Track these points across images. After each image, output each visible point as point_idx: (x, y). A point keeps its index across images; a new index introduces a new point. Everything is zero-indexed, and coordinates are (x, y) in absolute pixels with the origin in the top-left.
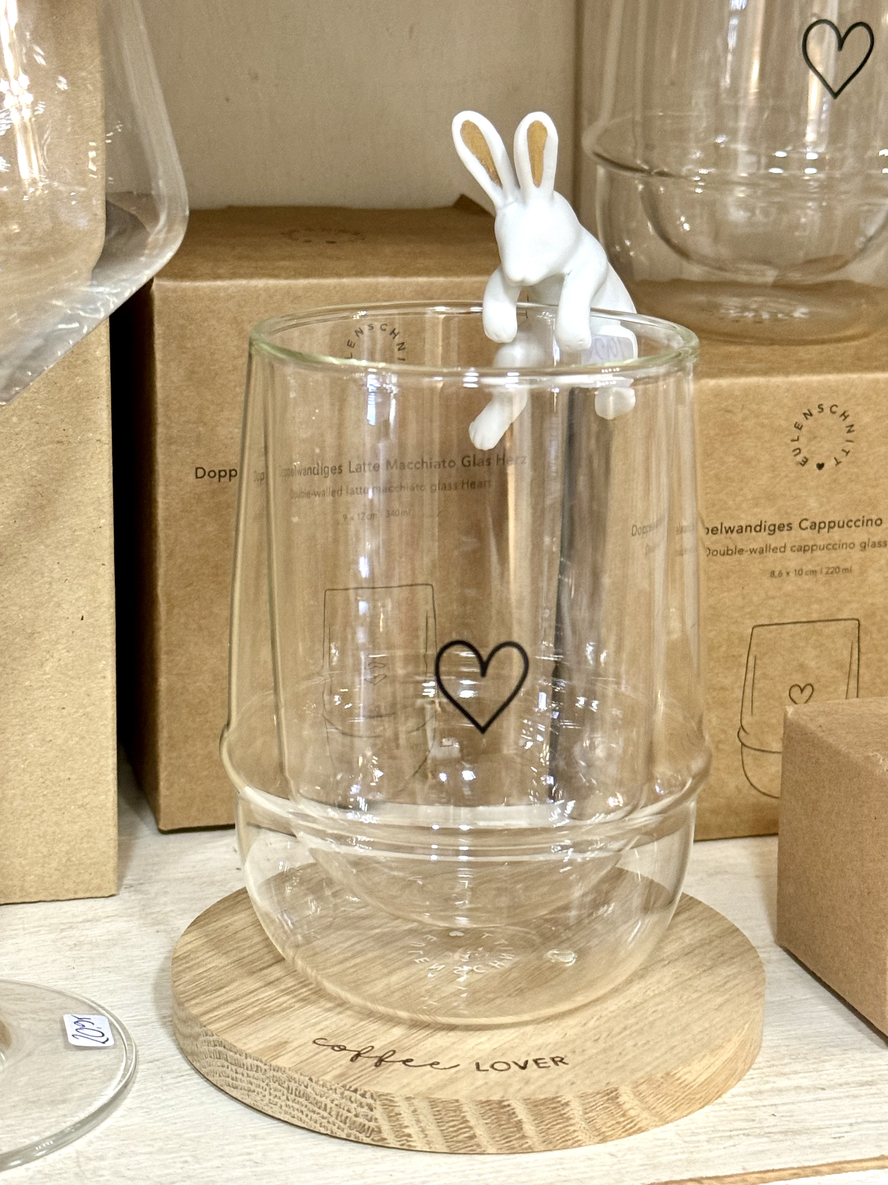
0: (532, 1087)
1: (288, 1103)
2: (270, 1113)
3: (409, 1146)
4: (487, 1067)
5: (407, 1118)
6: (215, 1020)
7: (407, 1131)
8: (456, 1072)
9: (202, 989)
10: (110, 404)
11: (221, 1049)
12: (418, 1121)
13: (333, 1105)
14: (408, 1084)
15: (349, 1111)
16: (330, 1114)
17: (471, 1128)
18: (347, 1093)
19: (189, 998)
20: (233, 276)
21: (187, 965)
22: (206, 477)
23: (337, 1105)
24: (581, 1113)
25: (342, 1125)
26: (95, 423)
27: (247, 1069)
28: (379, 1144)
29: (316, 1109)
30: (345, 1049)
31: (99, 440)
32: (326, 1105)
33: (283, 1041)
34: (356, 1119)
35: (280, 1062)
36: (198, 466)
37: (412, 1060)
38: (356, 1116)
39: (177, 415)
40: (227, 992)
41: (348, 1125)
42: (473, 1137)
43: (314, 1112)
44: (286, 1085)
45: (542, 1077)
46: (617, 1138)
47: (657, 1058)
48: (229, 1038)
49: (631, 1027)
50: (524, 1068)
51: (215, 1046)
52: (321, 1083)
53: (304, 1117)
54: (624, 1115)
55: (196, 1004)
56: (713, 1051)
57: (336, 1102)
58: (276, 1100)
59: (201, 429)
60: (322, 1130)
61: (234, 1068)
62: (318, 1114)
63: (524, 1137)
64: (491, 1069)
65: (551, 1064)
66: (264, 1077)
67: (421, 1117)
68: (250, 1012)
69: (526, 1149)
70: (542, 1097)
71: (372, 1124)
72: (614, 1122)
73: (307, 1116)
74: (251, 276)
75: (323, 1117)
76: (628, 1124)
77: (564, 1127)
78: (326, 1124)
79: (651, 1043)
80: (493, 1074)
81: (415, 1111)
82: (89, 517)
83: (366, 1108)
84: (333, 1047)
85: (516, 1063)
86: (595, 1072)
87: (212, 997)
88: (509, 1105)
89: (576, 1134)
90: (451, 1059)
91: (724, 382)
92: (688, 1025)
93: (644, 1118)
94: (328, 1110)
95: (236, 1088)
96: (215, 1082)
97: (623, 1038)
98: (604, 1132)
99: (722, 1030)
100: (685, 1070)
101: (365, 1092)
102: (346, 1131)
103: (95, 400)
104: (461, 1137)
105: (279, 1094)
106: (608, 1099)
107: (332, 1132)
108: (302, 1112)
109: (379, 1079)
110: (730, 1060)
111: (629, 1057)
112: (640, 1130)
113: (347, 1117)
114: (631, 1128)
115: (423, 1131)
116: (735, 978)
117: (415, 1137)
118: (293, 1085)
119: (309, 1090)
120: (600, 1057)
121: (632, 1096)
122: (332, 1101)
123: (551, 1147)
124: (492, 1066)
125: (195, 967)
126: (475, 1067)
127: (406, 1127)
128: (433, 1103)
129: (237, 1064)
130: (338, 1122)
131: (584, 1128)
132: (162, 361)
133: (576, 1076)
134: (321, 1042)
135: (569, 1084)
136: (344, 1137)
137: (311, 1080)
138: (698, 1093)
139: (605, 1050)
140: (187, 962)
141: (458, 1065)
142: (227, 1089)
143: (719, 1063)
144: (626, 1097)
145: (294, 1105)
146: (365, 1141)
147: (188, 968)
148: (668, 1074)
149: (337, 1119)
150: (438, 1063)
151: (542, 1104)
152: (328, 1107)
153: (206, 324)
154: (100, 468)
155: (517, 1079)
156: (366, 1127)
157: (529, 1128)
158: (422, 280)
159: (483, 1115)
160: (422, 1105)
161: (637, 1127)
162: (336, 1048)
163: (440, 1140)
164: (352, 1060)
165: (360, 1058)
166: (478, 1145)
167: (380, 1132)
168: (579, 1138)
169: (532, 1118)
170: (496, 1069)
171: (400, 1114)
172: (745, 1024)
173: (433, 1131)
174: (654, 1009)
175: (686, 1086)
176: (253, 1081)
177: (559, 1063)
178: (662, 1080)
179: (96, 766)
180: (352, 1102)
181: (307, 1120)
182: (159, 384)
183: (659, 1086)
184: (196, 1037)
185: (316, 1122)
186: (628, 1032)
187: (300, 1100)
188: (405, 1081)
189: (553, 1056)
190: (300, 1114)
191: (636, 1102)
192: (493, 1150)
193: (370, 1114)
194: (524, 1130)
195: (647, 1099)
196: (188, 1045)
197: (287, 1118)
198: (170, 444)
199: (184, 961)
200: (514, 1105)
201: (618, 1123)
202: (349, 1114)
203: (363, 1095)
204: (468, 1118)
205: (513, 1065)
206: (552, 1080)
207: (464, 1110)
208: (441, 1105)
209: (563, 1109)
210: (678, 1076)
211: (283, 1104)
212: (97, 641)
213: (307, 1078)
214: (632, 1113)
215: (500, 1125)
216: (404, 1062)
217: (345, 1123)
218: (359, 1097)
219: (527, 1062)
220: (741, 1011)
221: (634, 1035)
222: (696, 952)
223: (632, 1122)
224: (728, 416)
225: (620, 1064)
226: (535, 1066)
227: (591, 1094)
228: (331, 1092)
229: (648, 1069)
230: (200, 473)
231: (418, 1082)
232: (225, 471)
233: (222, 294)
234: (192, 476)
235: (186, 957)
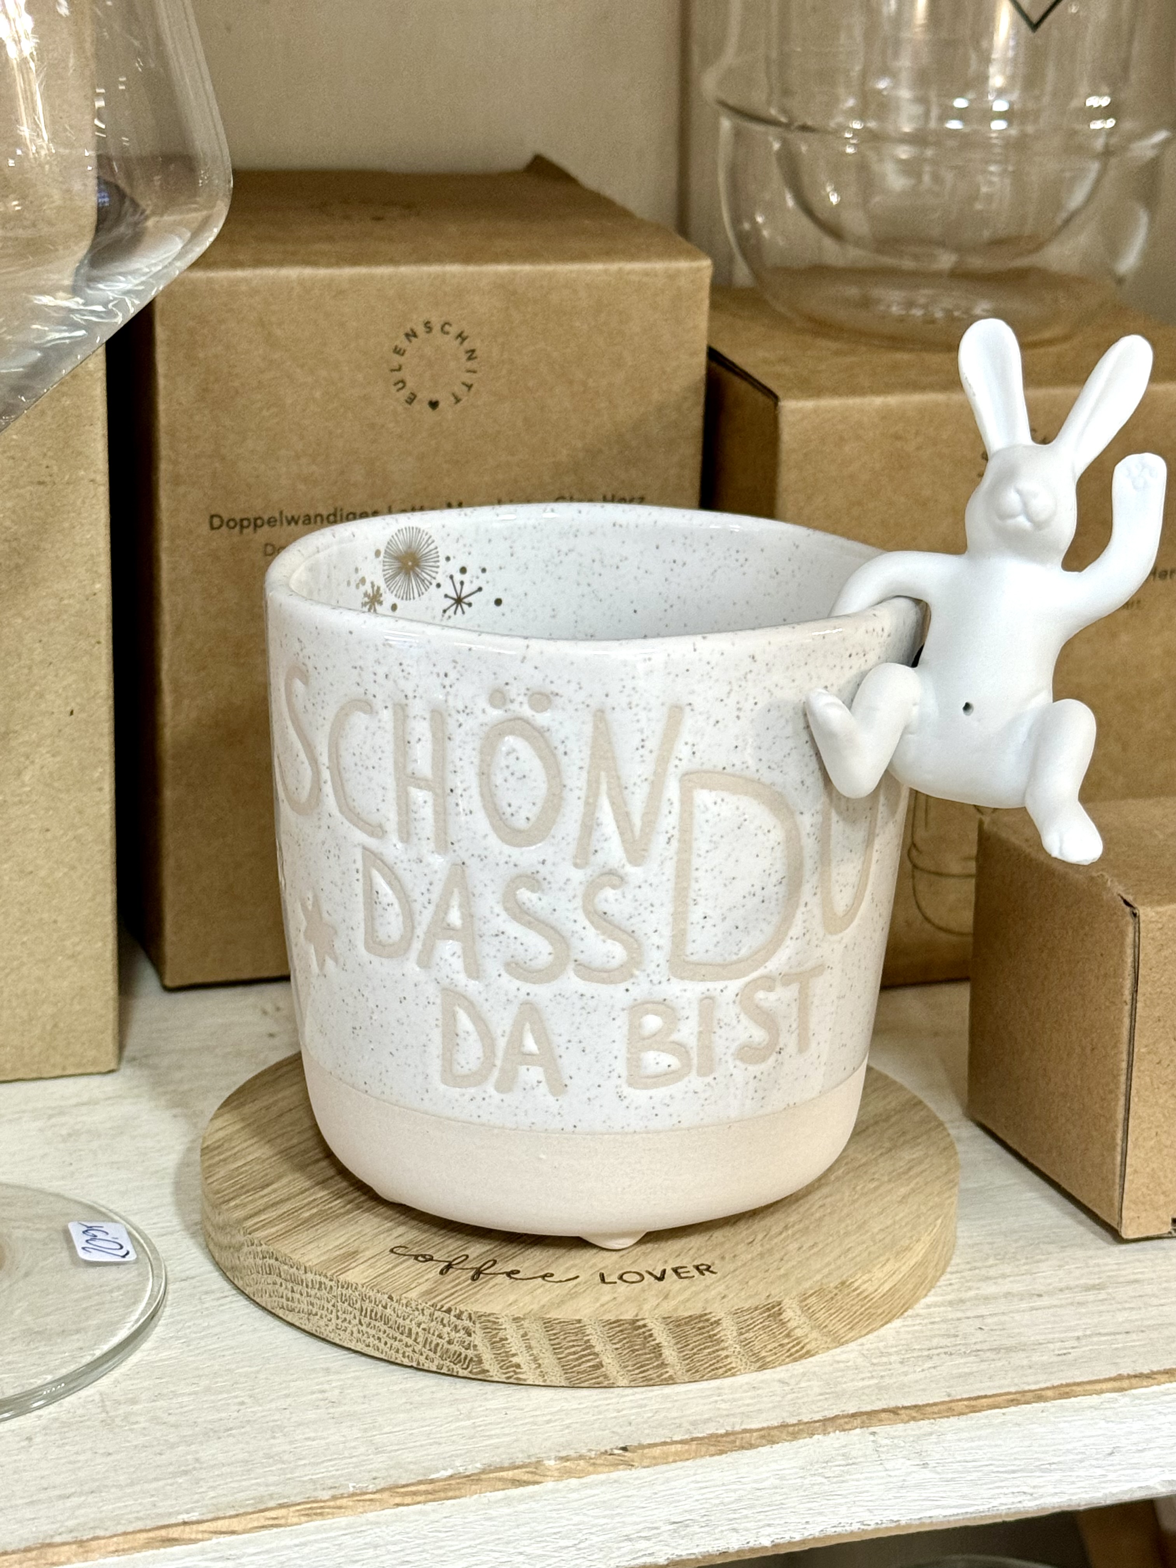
0: (673, 1303)
1: (361, 1328)
2: (338, 1341)
3: (518, 1379)
4: (614, 1278)
5: (515, 1344)
6: (263, 1226)
7: (515, 1360)
8: (576, 1286)
9: (242, 1187)
10: (106, 432)
11: (272, 1261)
12: (529, 1348)
13: (420, 1330)
14: (516, 1301)
15: (440, 1336)
16: (415, 1340)
17: (597, 1355)
18: (437, 1314)
19: (227, 1198)
21: (222, 1157)
22: (224, 527)
23: (424, 1329)
24: (735, 1334)
25: (431, 1354)
26: (87, 457)
27: (307, 1286)
28: (479, 1377)
29: (397, 1335)
30: (431, 1259)
31: (92, 481)
32: (410, 1330)
33: (352, 1250)
34: (449, 1347)
35: (351, 1276)
36: (214, 513)
37: (518, 1272)
38: (450, 1342)
39: (185, 446)
40: (275, 1191)
41: (439, 1354)
42: (600, 1365)
43: (396, 1339)
44: (358, 1306)
45: (685, 1289)
46: (780, 1365)
47: (828, 1264)
48: (283, 1248)
49: (793, 1226)
50: (661, 1278)
51: (264, 1258)
52: (404, 1301)
53: (381, 1346)
54: (788, 1336)
55: (236, 1206)
56: (898, 1253)
57: (423, 1326)
58: (346, 1324)
59: (217, 465)
60: (406, 1362)
61: (290, 1285)
62: (400, 1341)
63: (663, 1365)
64: (619, 1281)
65: (696, 1273)
66: (330, 1296)
67: (533, 1343)
68: (307, 1214)
69: (665, 1379)
70: (687, 1314)
71: (470, 1353)
72: (776, 1345)
73: (386, 1343)
75: (407, 1346)
76: (794, 1346)
77: (714, 1352)
78: (411, 1354)
79: (820, 1246)
80: (622, 1287)
81: (525, 1335)
82: (80, 581)
83: (462, 1332)
84: (416, 1257)
85: (650, 1274)
86: (750, 1283)
87: (257, 1196)
88: (644, 1326)
89: (729, 1360)
90: (568, 1269)
92: (865, 1223)
93: (814, 1338)
94: (413, 1337)
95: (292, 1310)
96: (264, 1304)
97: (785, 1239)
98: (764, 1357)
99: (909, 1227)
100: (865, 1278)
101: (461, 1313)
102: (436, 1362)
103: (87, 428)
104: (583, 1366)
105: (348, 1317)
106: (769, 1316)
107: (418, 1364)
108: (379, 1339)
109: (478, 1296)
110: (919, 1264)
111: (794, 1263)
112: (809, 1354)
113: (438, 1344)
114: (797, 1351)
115: (535, 1360)
116: (920, 1162)
117: (525, 1368)
118: (367, 1305)
119: (389, 1311)
120: (756, 1264)
121: (799, 1312)
122: (419, 1325)
123: (698, 1376)
124: (621, 1278)
125: (231, 1159)
126: (598, 1278)
127: (514, 1355)
128: (548, 1324)
129: (294, 1280)
130: (426, 1351)
131: (739, 1353)
133: (727, 1287)
134: (400, 1251)
135: (719, 1297)
136: (435, 1369)
137: (391, 1298)
138: (878, 1307)
139: (762, 1255)
140: (219, 1154)
141: (577, 1277)
142: (280, 1313)
143: (905, 1269)
144: (792, 1314)
145: (369, 1330)
146: (460, 1374)
147: (222, 1160)
148: (843, 1283)
149: (424, 1346)
150: (552, 1275)
151: (686, 1324)
152: (414, 1331)
153: (223, 328)
154: (94, 516)
155: (653, 1292)
156: (463, 1356)
157: (670, 1354)
159: (611, 1338)
160: (534, 1328)
161: (804, 1351)
162: (420, 1258)
163: (558, 1370)
164: (441, 1273)
165: (451, 1270)
166: (606, 1377)
167: (480, 1362)
168: (733, 1365)
169: (673, 1341)
170: (625, 1281)
171: (506, 1339)
172: (936, 1219)
173: (548, 1360)
174: (821, 1203)
175: (866, 1298)
176: (315, 1301)
177: (706, 1273)
178: (836, 1291)
179: (89, 904)
180: (444, 1326)
181: (386, 1349)
182: (163, 406)
183: (832, 1298)
184: (239, 1249)
185: (397, 1351)
186: (790, 1232)
187: (377, 1324)
188: (512, 1298)
189: (696, 1263)
190: (377, 1342)
191: (803, 1319)
192: (625, 1382)
193: (468, 1339)
194: (664, 1356)
195: (817, 1315)
196: (226, 1258)
197: (360, 1347)
198: (177, 485)
199: (216, 1152)
200: (650, 1325)
201: (782, 1345)
202: (439, 1341)
203: (459, 1317)
204: (593, 1342)
205: (647, 1276)
206: (697, 1293)
207: (588, 1332)
208: (558, 1327)
209: (713, 1330)
210: (856, 1285)
211: (355, 1330)
212: (92, 742)
213: (386, 1296)
214: (798, 1333)
215: (633, 1351)
216: (509, 1274)
217: (435, 1353)
218: (453, 1319)
219: (664, 1271)
220: (931, 1204)
221: (797, 1236)
222: (871, 1130)
223: (798, 1344)
225: (782, 1271)
226: (675, 1277)
227: (748, 1310)
228: (416, 1313)
229: (818, 1277)
230: (216, 522)
231: (528, 1299)
232: (248, 519)
233: (244, 288)
234: (206, 527)
235: (219, 1147)
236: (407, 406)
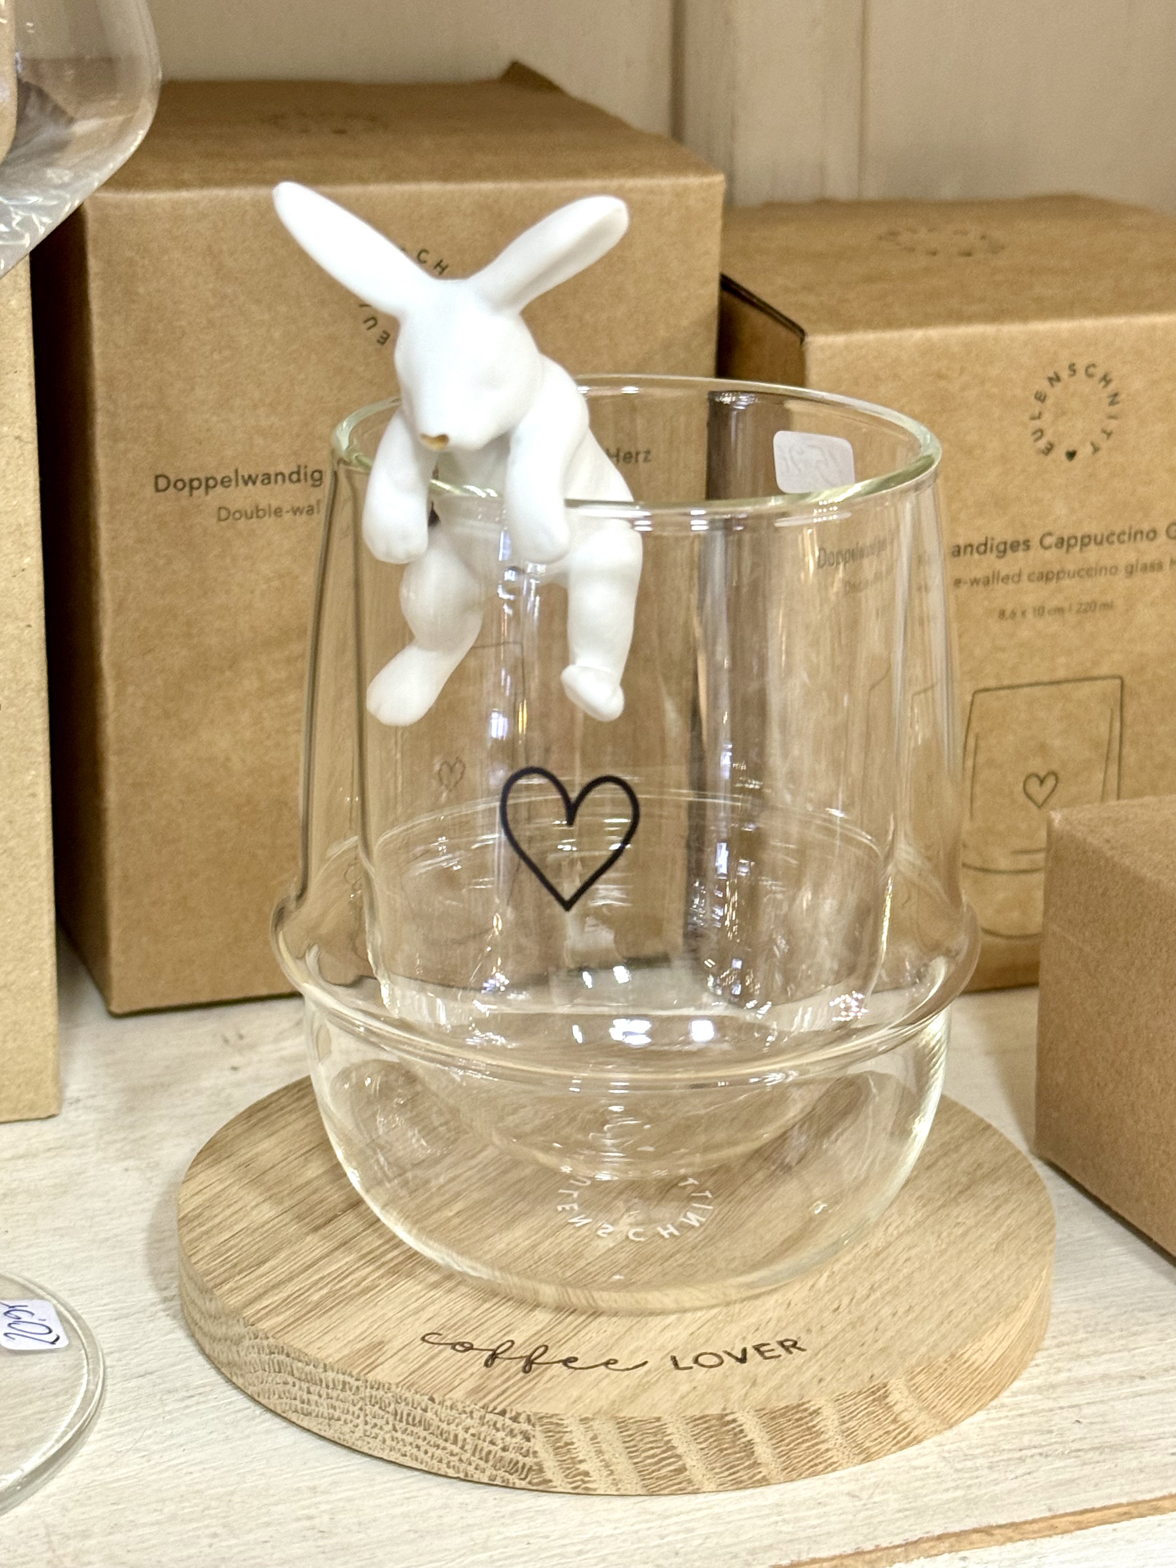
0: (764, 1390)
1: (396, 1435)
2: (366, 1450)
3: (586, 1489)
4: (687, 1362)
5: (582, 1448)
6: (267, 1314)
7: (583, 1467)
8: (647, 1373)
9: (235, 1266)
10: (32, 380)
11: (282, 1357)
12: (600, 1452)
13: (467, 1436)
14: (580, 1398)
15: (492, 1443)
16: (462, 1448)
17: (679, 1457)
18: (489, 1417)
19: (218, 1281)
20: (205, 182)
21: (204, 1228)
22: (171, 489)
23: (473, 1435)
24: (836, 1423)
25: (482, 1463)
26: (12, 411)
27: (327, 1387)
28: (540, 1488)
29: (442, 1444)
30: (471, 1348)
31: (18, 438)
32: (456, 1436)
33: (376, 1340)
34: (504, 1454)
35: (380, 1374)
36: (158, 473)
37: (576, 1359)
38: (504, 1449)
39: (124, 396)
40: (273, 1269)
41: (491, 1463)
42: (682, 1469)
43: (438, 1446)
44: (391, 1409)
45: (774, 1371)
46: (885, 1455)
47: (931, 1332)
48: (295, 1340)
49: (880, 1286)
50: (743, 1360)
51: (272, 1353)
52: (448, 1403)
53: (421, 1455)
54: (895, 1421)
55: (232, 1290)
56: (1007, 1316)
57: (472, 1431)
58: (376, 1430)
59: (162, 417)
60: (451, 1473)
61: (305, 1386)
62: (444, 1449)
63: (756, 1464)
64: (695, 1366)
65: (780, 1351)
66: (356, 1398)
67: (604, 1446)
68: (316, 1297)
69: (758, 1481)
70: (783, 1404)
71: (529, 1461)
72: (881, 1432)
73: (426, 1452)
74: (231, 182)
75: (452, 1454)
76: (900, 1433)
77: (813, 1446)
78: (457, 1464)
79: (917, 1309)
80: (700, 1373)
81: (594, 1438)
82: (6, 555)
83: (520, 1437)
84: (453, 1346)
85: (729, 1354)
86: (848, 1360)
87: (253, 1276)
88: (734, 1421)
89: (829, 1454)
90: (633, 1353)
91: (935, 333)
92: (961, 1277)
93: (922, 1421)
94: (460, 1444)
95: (308, 1414)
96: (271, 1407)
97: (874, 1304)
98: (868, 1448)
99: (1012, 1282)
100: (975, 1347)
101: (519, 1414)
102: (488, 1473)
103: (10, 376)
104: (664, 1471)
105: (380, 1422)
106: (874, 1400)
107: (466, 1475)
108: (418, 1447)
109: (535, 1393)
110: (1027, 1325)
111: (889, 1334)
112: (917, 1440)
113: (489, 1452)
114: (904, 1438)
115: (607, 1466)
116: (1007, 1201)
117: (595, 1476)
118: (403, 1408)
119: (429, 1415)
120: (848, 1336)
121: (906, 1393)
122: (467, 1430)
123: (794, 1474)
124: (696, 1361)
125: (215, 1231)
126: (670, 1364)
127: (581, 1462)
128: (622, 1425)
129: (309, 1379)
130: (475, 1460)
131: (841, 1445)
132: (102, 315)
133: (822, 1368)
134: (433, 1338)
135: (815, 1381)
136: (486, 1480)
137: (432, 1400)
138: (988, 1379)
139: (853, 1325)
140: (201, 1225)
141: (645, 1363)
142: (294, 1417)
143: (1014, 1333)
144: (899, 1395)
145: (404, 1436)
146: (517, 1486)
147: (206, 1232)
148: (952, 1356)
149: (473, 1454)
150: (616, 1362)
151: (782, 1415)
152: (460, 1437)
153: (166, 258)
154: (21, 480)
155: (737, 1379)
156: (520, 1465)
157: (763, 1451)
158: (487, 186)
159: (696, 1437)
160: (606, 1429)
161: (912, 1436)
162: (458, 1347)
163: (634, 1477)
164: (486, 1364)
165: (497, 1361)
166: (690, 1482)
167: (541, 1470)
168: (835, 1459)
169: (768, 1437)
170: (702, 1366)
171: (572, 1443)
172: (1042, 1271)
173: (622, 1465)
174: (905, 1256)
175: (975, 1370)
176: (337, 1404)
177: (792, 1349)
178: (945, 1366)
179: (23, 927)
180: (498, 1430)
181: (426, 1458)
182: (98, 349)
183: (941, 1374)
184: (238, 1342)
185: (440, 1461)
186: (878, 1294)
187: (415, 1430)
188: (575, 1393)
189: (781, 1338)
190: (415, 1451)
191: (910, 1401)
192: (713, 1487)
193: (526, 1445)
194: (756, 1454)
195: (926, 1395)
196: (221, 1351)
197: (393, 1456)
198: (116, 441)
199: (196, 1223)
200: (741, 1420)
201: (887, 1432)
202: (492, 1448)
203: (515, 1419)
204: (675, 1443)
205: (726, 1358)
206: (789, 1377)
207: (669, 1431)
208: (635, 1426)
209: (812, 1420)
210: (966, 1357)
211: (388, 1436)
212: (23, 741)
213: (426, 1398)
214: (905, 1417)
215: (721, 1450)
216: (566, 1362)
217: (487, 1461)
218: (508, 1422)
219: (744, 1351)
220: (1030, 1252)
221: (888, 1298)
222: (941, 1163)
223: (905, 1429)
224: (942, 384)
225: (880, 1345)
226: (758, 1357)
227: (850, 1395)
228: (464, 1416)
229: (923, 1350)
230: (162, 483)
231: (594, 1393)
232: (198, 479)
233: (189, 211)
234: (151, 488)
235: (200, 1215)
236: (378, 346)
